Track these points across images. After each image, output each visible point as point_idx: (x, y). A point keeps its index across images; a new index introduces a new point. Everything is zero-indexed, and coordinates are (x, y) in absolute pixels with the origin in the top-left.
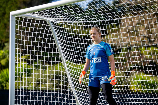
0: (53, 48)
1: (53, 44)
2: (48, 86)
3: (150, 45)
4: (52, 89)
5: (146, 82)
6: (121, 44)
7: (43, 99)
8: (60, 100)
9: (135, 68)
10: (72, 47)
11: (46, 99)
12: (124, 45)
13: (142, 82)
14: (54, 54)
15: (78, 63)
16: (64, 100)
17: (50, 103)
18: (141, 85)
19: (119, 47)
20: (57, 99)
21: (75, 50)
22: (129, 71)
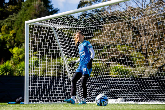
0: (55, 47)
1: (55, 43)
2: (52, 73)
3: (123, 44)
5: (121, 70)
6: (103, 43)
7: (48, 82)
8: (61, 83)
9: (113, 60)
10: (69, 46)
11: (51, 82)
12: (105, 44)
13: (118, 70)
14: (56, 51)
15: (74, 57)
16: (63, 83)
17: (53, 86)
18: (117, 72)
19: (102, 45)
20: (58, 83)
21: (71, 48)
22: (109, 62)
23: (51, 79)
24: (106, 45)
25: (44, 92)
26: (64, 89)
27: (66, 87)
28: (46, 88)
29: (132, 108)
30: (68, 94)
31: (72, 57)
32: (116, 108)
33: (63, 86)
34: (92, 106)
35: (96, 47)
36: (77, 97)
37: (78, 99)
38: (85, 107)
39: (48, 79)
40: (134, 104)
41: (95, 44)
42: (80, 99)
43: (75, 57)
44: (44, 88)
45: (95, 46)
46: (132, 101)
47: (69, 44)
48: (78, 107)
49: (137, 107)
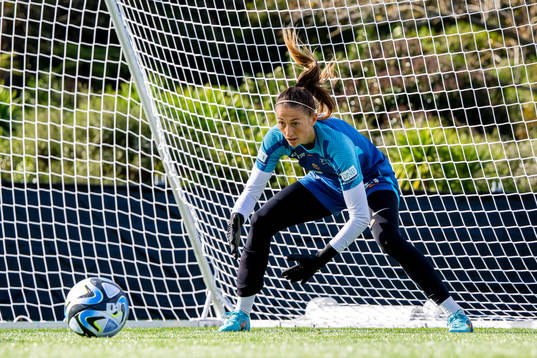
0: (95, 28)
1: (97, 12)
3: (455, 16)
4: (91, 179)
5: (444, 154)
6: (352, 13)
7: (59, 216)
8: (124, 220)
9: (402, 101)
10: (172, 22)
11: (72, 217)
12: (361, 15)
13: (430, 152)
14: (100, 52)
15: (198, 82)
16: (137, 223)
17: (86, 234)
18: (427, 162)
19: (344, 21)
20: (111, 219)
21: (183, 34)
22: (382, 109)
23: (70, 201)
24: (369, 18)
25: (39, 265)
26: (141, 254)
27: (152, 241)
28: (50, 248)
29: (497, 350)
30: (164, 279)
31: (190, 81)
32: (417, 352)
33: (139, 239)
34: (289, 342)
35: (312, 32)
36: (214, 295)
37: (218, 302)
38: (253, 346)
39: (58, 200)
40: (507, 331)
41: (307, 18)
42: (226, 304)
43: (205, 82)
44: (37, 248)
45: (307, 23)
46: (497, 316)
47: (170, 16)
48: (215, 344)
49: (526, 343)
